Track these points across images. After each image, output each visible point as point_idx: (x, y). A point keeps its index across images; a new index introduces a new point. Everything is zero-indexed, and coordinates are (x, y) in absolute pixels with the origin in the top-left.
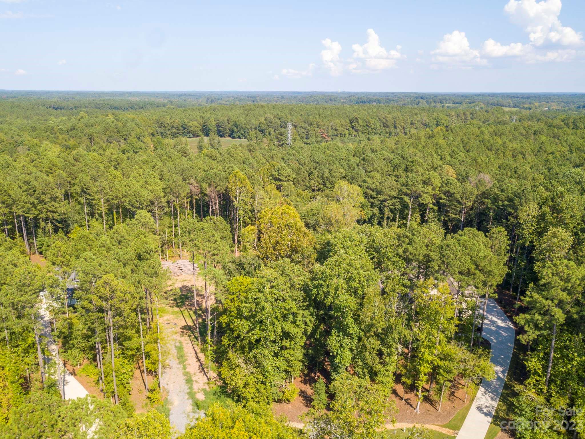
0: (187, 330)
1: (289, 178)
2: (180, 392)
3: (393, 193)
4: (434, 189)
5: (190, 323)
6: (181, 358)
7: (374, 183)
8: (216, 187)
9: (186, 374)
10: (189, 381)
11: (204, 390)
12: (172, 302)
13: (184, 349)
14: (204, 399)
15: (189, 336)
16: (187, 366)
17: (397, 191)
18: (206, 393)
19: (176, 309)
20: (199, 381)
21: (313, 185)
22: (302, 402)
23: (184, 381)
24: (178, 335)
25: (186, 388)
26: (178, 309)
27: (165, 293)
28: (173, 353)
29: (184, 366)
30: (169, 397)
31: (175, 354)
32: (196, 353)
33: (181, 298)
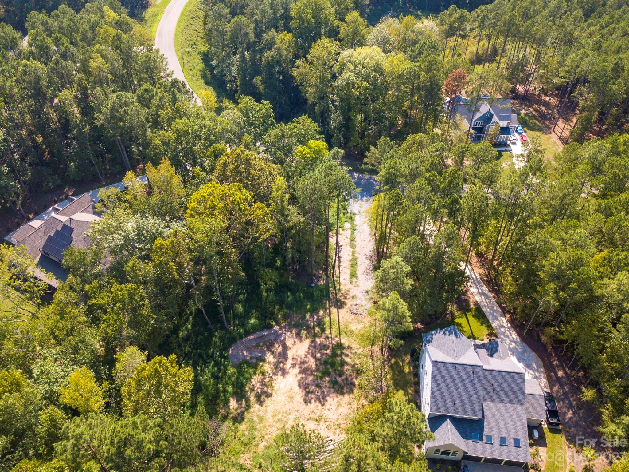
0: (340, 300)
5: (334, 310)
6: (354, 263)
9: (353, 246)
10: (352, 240)
11: (343, 230)
12: (348, 360)
13: (349, 274)
14: (345, 223)
15: (339, 290)
16: (351, 254)
19: (345, 341)
20: (345, 237)
24: (351, 294)
25: (356, 233)
26: (342, 341)
27: (353, 384)
28: (360, 270)
29: (353, 255)
30: (370, 230)
31: (359, 268)
32: (339, 266)
33: (333, 365)
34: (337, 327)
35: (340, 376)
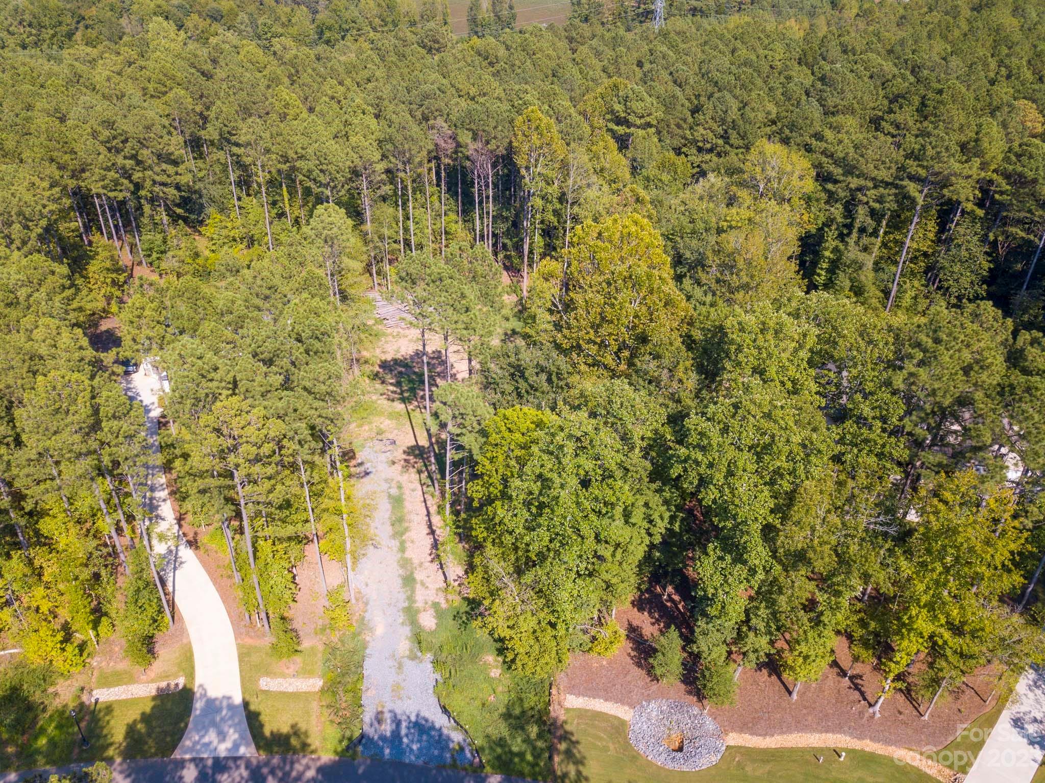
0: (416, 456)
1: (648, 119)
2: (389, 605)
3: (884, 174)
4: (984, 166)
5: (423, 442)
6: (399, 523)
7: (840, 142)
8: (488, 143)
9: (405, 563)
10: (409, 581)
11: (436, 605)
12: (392, 388)
13: (406, 504)
14: (434, 627)
15: (419, 472)
16: (408, 544)
17: (893, 171)
18: (439, 614)
19: (399, 407)
20: (428, 582)
21: (700, 138)
22: (629, 654)
23: (400, 581)
24: (398, 467)
25: (401, 597)
26: (403, 406)
27: (380, 366)
28: (384, 511)
29: (402, 543)
30: (367, 616)
31: (387, 515)
32: (428, 514)
33: (411, 381)
34: (414, 421)
35: (401, 373)
